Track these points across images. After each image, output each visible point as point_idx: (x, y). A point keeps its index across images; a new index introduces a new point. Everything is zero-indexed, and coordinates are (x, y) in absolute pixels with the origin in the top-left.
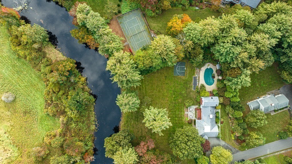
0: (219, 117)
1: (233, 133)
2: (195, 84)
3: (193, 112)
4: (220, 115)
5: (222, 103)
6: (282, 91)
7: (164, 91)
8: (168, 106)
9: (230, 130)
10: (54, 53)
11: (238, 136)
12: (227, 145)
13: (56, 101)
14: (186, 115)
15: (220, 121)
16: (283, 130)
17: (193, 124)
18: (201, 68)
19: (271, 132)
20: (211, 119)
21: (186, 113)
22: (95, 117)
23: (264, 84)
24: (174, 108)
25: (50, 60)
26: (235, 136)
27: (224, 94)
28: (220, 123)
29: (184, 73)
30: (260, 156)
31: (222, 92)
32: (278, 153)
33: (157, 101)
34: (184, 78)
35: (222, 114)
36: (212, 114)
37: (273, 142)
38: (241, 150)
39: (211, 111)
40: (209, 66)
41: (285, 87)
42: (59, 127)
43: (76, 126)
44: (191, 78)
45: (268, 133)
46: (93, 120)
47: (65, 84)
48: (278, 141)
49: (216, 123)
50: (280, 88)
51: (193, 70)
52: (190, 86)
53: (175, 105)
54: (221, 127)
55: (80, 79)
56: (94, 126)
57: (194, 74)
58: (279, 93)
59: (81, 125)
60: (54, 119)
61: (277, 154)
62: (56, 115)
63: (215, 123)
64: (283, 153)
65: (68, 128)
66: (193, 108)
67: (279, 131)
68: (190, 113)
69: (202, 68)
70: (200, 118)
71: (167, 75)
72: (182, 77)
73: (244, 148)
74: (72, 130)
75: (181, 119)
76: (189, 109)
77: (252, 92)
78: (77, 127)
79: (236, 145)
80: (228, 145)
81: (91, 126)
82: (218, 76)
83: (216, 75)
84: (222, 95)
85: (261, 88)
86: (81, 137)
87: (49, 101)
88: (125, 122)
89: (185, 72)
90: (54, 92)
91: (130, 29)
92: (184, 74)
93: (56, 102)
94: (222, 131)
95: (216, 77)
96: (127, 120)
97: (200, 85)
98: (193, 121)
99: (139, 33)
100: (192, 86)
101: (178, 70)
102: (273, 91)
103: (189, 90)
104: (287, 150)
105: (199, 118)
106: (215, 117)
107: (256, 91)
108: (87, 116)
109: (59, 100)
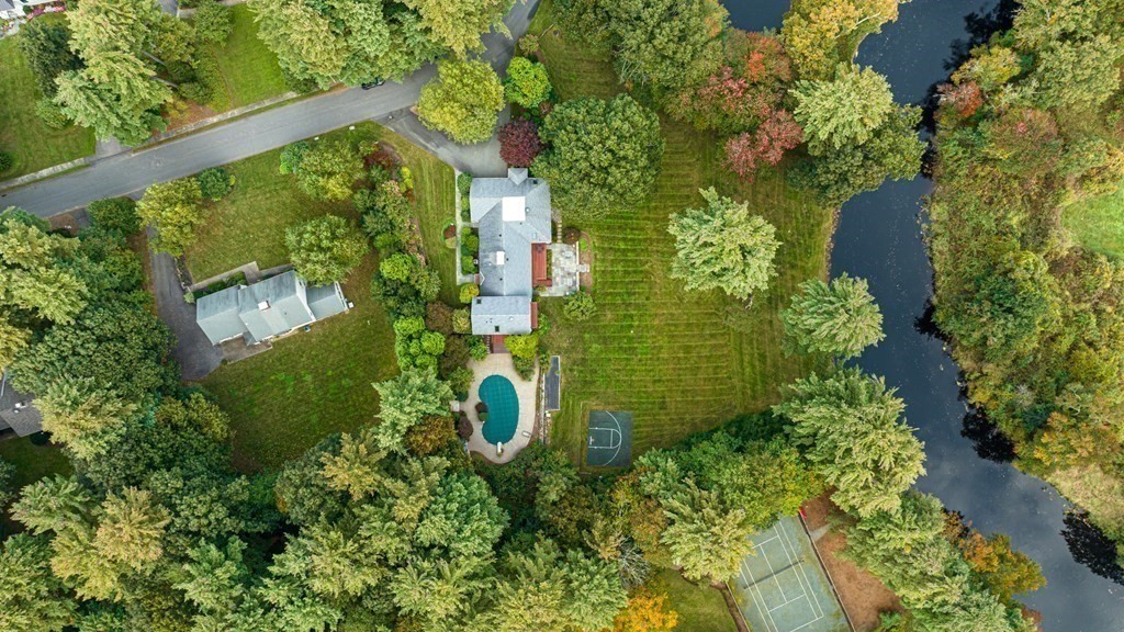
0: (463, 254)
1: (407, 193)
2: (552, 381)
3: (561, 273)
4: (458, 261)
5: (456, 311)
6: (213, 355)
7: (671, 351)
8: (656, 293)
9: (419, 201)
10: (1090, 494)
11: (392, 182)
12: (428, 145)
13: (1081, 311)
14: (586, 258)
15: (459, 236)
16: (213, 203)
17: (560, 226)
18: (529, 445)
19: (258, 195)
20: (500, 249)
21: (586, 268)
22: (931, 249)
23: (282, 382)
24: (630, 286)
25: (1107, 468)
26: (400, 180)
27: (447, 345)
28: (458, 230)
29: (592, 424)
30: (299, 103)
31: (453, 352)
32: (229, 115)
33: (698, 311)
34: (593, 404)
35: (450, 266)
36: (495, 267)
37: (246, 156)
38: (371, 126)
39: (497, 280)
40: (499, 451)
41: (202, 372)
42: (1067, 212)
43: (1004, 217)
44: (568, 402)
45: (270, 192)
46: (939, 238)
47: (1048, 378)
48: (230, 161)
49: (475, 232)
50: (221, 369)
51: (560, 436)
52: (571, 370)
53: (625, 297)
54: (454, 215)
55: (994, 397)
56: (934, 217)
57: (556, 419)
58: (224, 348)
59: (984, 222)
60: (1085, 242)
61: (236, 112)
62: (1083, 257)
63: (480, 233)
64: (213, 115)
65: (1035, 208)
66: (561, 286)
67: (228, 199)
68: (570, 266)
69: (525, 442)
70: (537, 248)
71: (659, 414)
72: (601, 408)
73: (363, 132)
74: (1019, 203)
75: (606, 245)
76: (575, 283)
77: (331, 352)
78: (999, 215)
79: (395, 146)
80: (424, 146)
81: (945, 217)
82: (462, 413)
83: (472, 415)
84: (457, 342)
85: (293, 367)
86: (983, 174)
87: (1109, 309)
88: (819, 230)
89: (587, 424)
90: (1090, 344)
91: (802, 593)
92: (594, 419)
93: (1083, 306)
94: (449, 198)
95: (469, 408)
96: (810, 237)
97: (535, 377)
98: (559, 237)
99: (767, 577)
100: (564, 371)
101: (616, 435)
102: (247, 354)
103: (574, 355)
104: (198, 127)
105: (539, 248)
106: (481, 254)
107: (317, 356)
108: (965, 256)
109: (1071, 314)
